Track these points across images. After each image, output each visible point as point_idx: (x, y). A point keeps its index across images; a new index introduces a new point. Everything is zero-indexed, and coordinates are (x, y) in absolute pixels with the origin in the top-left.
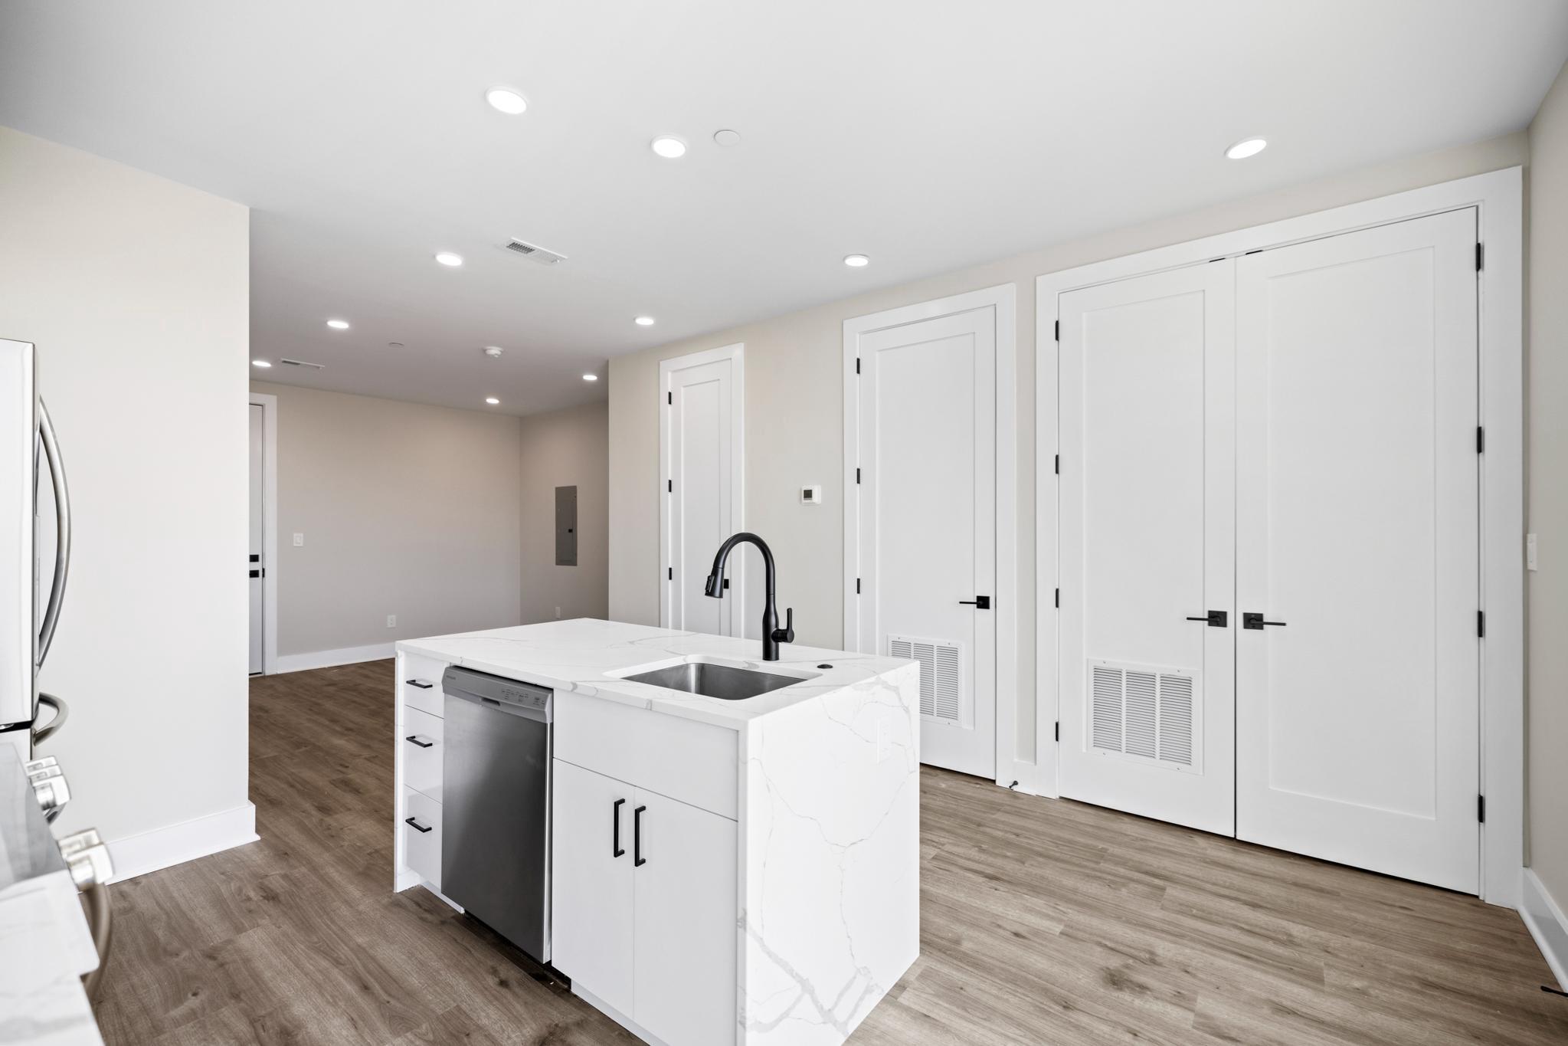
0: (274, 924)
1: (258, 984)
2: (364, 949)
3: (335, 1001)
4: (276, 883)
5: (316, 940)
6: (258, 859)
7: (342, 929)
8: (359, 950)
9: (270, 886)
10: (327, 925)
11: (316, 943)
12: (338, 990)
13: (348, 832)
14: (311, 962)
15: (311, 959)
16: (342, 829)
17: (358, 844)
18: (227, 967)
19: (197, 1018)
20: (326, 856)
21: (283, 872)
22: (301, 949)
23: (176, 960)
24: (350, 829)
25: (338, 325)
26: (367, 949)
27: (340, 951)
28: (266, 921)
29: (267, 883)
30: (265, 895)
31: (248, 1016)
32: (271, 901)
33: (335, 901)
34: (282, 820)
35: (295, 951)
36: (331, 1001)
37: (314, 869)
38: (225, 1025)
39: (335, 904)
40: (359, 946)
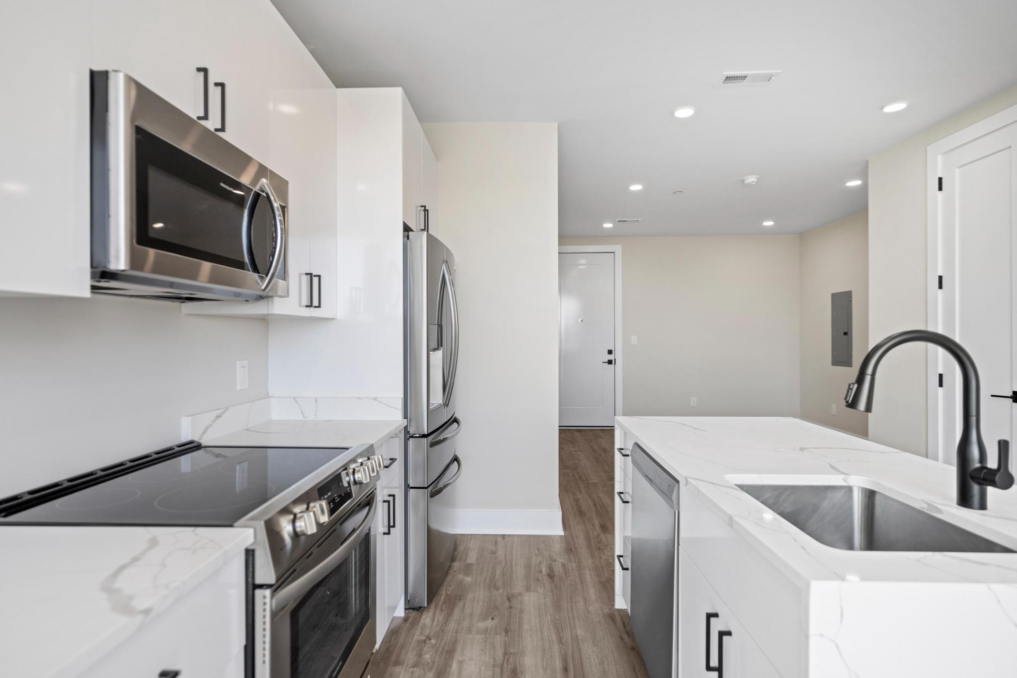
0: (544, 595)
1: (519, 630)
2: (578, 639)
3: (546, 667)
4: (558, 569)
5: (558, 618)
6: (558, 547)
7: (574, 618)
8: (576, 639)
9: (554, 568)
10: (568, 610)
11: (557, 620)
12: (551, 661)
13: (609, 549)
14: (548, 631)
15: (549, 629)
16: (607, 545)
17: (610, 561)
18: (512, 609)
19: (486, 634)
20: (590, 561)
21: (564, 562)
22: (548, 620)
23: (496, 592)
24: (610, 547)
25: (636, 188)
26: (580, 641)
27: (566, 633)
28: (541, 590)
29: (553, 565)
30: (549, 572)
31: (505, 648)
32: (550, 579)
33: (579, 596)
34: (580, 526)
35: (544, 620)
36: (545, 666)
37: (580, 568)
38: (494, 647)
39: (578, 597)
40: (577, 636)
